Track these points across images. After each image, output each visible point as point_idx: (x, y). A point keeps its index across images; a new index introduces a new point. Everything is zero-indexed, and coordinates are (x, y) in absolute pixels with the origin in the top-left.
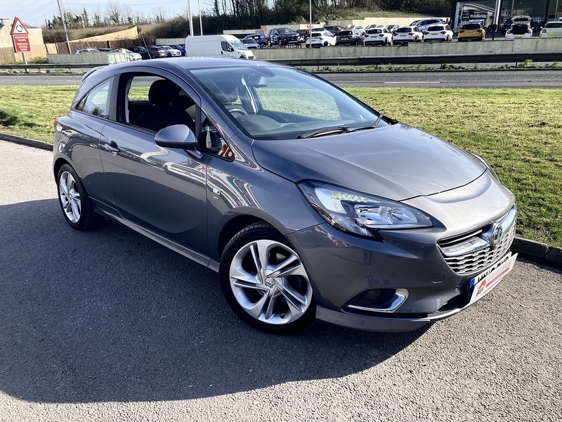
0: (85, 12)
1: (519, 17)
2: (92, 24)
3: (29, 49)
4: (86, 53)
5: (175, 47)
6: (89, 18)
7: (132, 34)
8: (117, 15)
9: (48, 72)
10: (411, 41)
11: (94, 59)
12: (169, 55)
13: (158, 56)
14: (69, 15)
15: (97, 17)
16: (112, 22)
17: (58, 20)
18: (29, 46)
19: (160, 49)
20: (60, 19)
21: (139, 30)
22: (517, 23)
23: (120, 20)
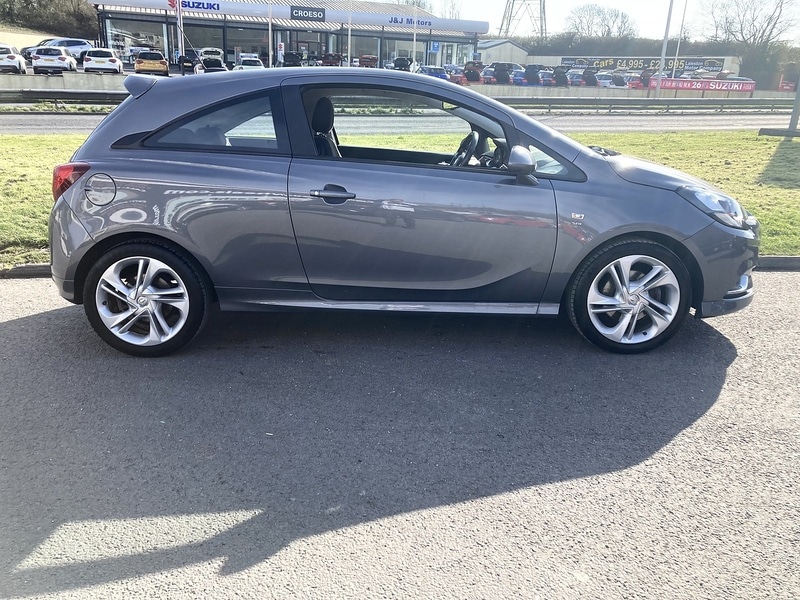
1: (209, 49)
10: (65, 69)
22: (207, 56)
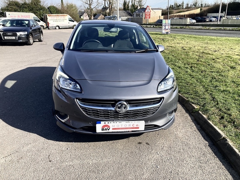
0: (183, 3)
2: (185, 8)
3: (150, 18)
4: (174, 20)
5: (215, 17)
6: (184, 5)
7: (198, 11)
8: (196, 3)
9: (153, 27)
11: (176, 22)
12: (211, 21)
13: (205, 21)
14: (176, 4)
15: (187, 5)
16: (193, 6)
17: (172, 6)
18: (150, 17)
19: (207, 18)
20: (173, 6)
21: (201, 10)
23: (197, 5)
